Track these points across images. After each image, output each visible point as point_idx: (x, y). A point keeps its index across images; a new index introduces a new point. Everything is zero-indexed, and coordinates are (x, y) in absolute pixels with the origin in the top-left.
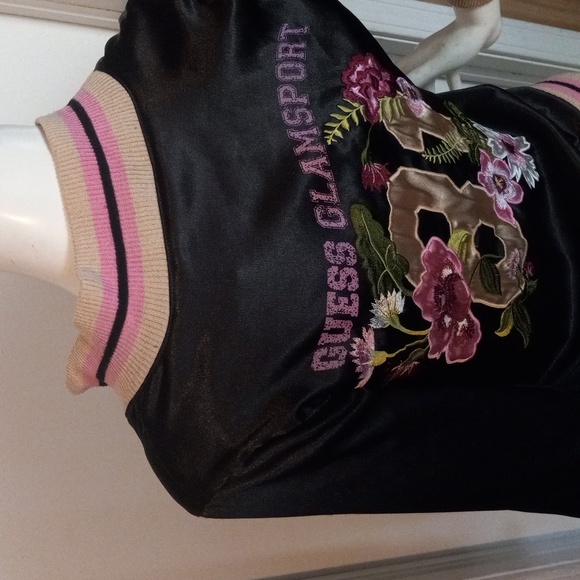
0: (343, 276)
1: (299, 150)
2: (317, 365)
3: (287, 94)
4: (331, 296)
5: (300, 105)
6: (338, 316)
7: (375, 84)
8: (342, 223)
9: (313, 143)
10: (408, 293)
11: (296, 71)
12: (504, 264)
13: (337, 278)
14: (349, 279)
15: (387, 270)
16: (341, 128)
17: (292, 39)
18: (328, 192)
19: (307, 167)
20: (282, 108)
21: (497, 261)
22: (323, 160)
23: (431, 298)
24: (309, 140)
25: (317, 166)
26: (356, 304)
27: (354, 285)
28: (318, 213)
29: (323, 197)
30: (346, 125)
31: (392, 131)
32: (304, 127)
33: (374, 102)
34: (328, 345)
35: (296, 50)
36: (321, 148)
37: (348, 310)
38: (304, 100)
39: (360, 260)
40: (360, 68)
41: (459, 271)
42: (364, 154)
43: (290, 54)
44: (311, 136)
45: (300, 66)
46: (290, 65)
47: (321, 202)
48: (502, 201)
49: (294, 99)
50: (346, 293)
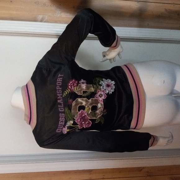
0: (62, 119)
1: (58, 98)
2: (57, 131)
3: (58, 88)
4: (60, 122)
5: (60, 89)
6: (60, 125)
7: (74, 85)
8: (63, 110)
9: (60, 97)
10: (74, 120)
11: (60, 84)
12: (98, 112)
13: (61, 119)
14: (63, 119)
15: (70, 117)
16: (66, 94)
17: (60, 77)
18: (62, 105)
19: (59, 101)
20: (57, 90)
21: (96, 111)
22: (62, 100)
23: (79, 120)
24: (60, 96)
25: (60, 101)
26: (64, 123)
27: (64, 120)
28: (59, 109)
29: (60, 106)
30: (67, 93)
31: (76, 92)
32: (60, 93)
33: (73, 88)
34: (59, 128)
35: (60, 80)
36: (61, 98)
37: (62, 124)
38: (61, 89)
39: (65, 116)
40: (71, 82)
41: (86, 115)
42: (69, 98)
43: (59, 80)
44: (60, 95)
45: (61, 83)
46: (59, 82)
47: (60, 107)
48: (101, 99)
49: (59, 88)
50: (62, 121)
